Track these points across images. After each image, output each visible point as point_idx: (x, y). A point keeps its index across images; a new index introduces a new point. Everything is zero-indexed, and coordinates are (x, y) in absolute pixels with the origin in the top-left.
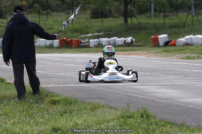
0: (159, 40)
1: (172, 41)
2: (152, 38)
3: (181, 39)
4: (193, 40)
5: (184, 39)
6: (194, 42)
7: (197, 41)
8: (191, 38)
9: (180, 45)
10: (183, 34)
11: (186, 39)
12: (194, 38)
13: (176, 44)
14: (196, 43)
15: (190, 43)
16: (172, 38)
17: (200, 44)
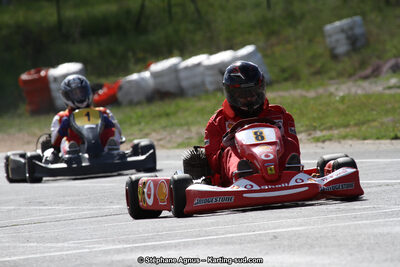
0: (53, 86)
1: (101, 87)
2: (26, 82)
3: (134, 77)
4: (182, 75)
5: (146, 74)
6: (185, 84)
7: (198, 80)
8: (174, 69)
9: (136, 99)
10: (141, 55)
11: (155, 75)
12: (187, 68)
13: (120, 95)
14: (195, 87)
15: (171, 87)
16: (101, 74)
17: (210, 87)
